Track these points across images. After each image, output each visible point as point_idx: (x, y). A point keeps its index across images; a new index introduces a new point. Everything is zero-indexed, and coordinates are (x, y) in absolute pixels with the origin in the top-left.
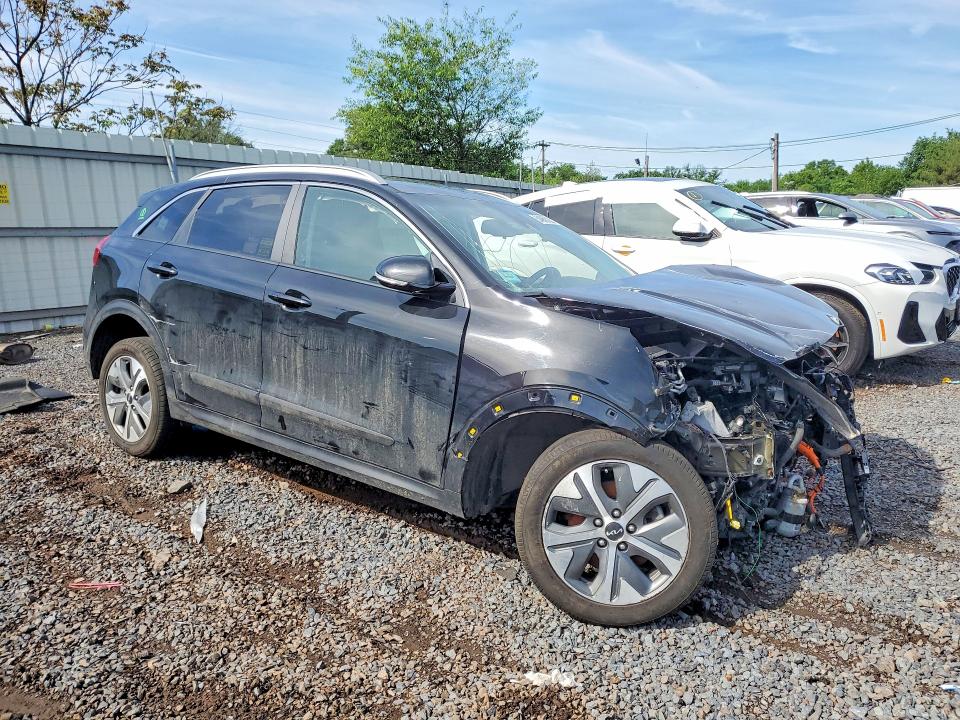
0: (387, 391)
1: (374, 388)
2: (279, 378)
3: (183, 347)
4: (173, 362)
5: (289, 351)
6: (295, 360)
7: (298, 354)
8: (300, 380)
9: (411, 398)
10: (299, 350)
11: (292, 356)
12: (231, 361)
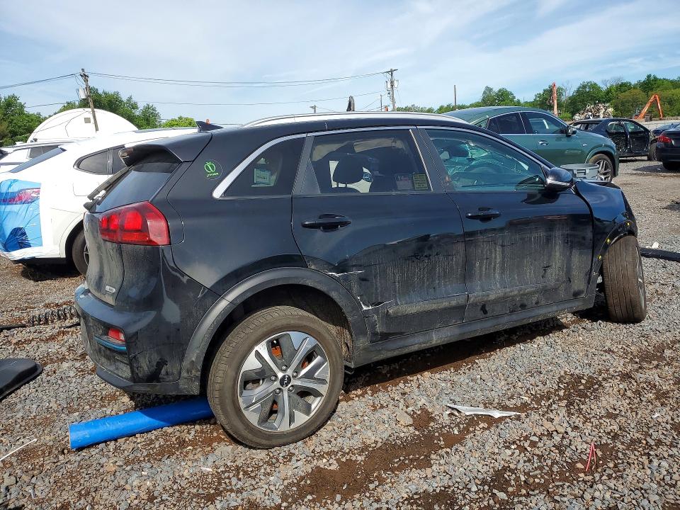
0: (558, 254)
1: (550, 256)
2: (481, 277)
3: (377, 289)
4: (365, 308)
5: (491, 253)
6: (496, 258)
7: (498, 252)
8: (498, 271)
9: (571, 253)
10: (499, 249)
11: (493, 255)
12: (433, 281)
